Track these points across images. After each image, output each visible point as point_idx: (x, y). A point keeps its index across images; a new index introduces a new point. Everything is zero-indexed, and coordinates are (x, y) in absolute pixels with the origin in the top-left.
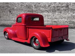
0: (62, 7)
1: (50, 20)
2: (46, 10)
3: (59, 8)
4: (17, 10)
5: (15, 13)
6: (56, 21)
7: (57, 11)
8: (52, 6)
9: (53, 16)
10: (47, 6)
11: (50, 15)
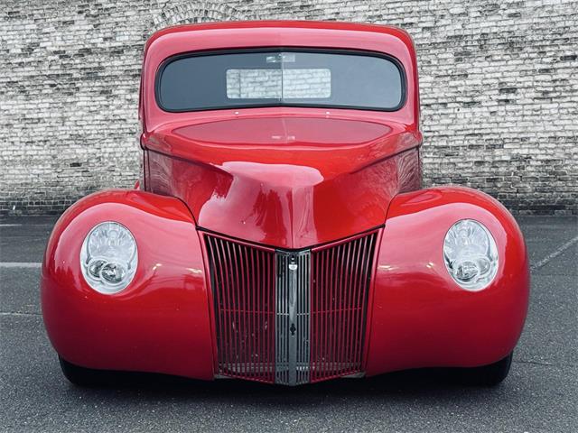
0: (118, 52)
1: (44, 152)
2: (11, 83)
3: (92, 62)
6: (85, 156)
7: (85, 84)
8: (48, 48)
9: (63, 125)
10: (13, 51)
11: (39, 119)
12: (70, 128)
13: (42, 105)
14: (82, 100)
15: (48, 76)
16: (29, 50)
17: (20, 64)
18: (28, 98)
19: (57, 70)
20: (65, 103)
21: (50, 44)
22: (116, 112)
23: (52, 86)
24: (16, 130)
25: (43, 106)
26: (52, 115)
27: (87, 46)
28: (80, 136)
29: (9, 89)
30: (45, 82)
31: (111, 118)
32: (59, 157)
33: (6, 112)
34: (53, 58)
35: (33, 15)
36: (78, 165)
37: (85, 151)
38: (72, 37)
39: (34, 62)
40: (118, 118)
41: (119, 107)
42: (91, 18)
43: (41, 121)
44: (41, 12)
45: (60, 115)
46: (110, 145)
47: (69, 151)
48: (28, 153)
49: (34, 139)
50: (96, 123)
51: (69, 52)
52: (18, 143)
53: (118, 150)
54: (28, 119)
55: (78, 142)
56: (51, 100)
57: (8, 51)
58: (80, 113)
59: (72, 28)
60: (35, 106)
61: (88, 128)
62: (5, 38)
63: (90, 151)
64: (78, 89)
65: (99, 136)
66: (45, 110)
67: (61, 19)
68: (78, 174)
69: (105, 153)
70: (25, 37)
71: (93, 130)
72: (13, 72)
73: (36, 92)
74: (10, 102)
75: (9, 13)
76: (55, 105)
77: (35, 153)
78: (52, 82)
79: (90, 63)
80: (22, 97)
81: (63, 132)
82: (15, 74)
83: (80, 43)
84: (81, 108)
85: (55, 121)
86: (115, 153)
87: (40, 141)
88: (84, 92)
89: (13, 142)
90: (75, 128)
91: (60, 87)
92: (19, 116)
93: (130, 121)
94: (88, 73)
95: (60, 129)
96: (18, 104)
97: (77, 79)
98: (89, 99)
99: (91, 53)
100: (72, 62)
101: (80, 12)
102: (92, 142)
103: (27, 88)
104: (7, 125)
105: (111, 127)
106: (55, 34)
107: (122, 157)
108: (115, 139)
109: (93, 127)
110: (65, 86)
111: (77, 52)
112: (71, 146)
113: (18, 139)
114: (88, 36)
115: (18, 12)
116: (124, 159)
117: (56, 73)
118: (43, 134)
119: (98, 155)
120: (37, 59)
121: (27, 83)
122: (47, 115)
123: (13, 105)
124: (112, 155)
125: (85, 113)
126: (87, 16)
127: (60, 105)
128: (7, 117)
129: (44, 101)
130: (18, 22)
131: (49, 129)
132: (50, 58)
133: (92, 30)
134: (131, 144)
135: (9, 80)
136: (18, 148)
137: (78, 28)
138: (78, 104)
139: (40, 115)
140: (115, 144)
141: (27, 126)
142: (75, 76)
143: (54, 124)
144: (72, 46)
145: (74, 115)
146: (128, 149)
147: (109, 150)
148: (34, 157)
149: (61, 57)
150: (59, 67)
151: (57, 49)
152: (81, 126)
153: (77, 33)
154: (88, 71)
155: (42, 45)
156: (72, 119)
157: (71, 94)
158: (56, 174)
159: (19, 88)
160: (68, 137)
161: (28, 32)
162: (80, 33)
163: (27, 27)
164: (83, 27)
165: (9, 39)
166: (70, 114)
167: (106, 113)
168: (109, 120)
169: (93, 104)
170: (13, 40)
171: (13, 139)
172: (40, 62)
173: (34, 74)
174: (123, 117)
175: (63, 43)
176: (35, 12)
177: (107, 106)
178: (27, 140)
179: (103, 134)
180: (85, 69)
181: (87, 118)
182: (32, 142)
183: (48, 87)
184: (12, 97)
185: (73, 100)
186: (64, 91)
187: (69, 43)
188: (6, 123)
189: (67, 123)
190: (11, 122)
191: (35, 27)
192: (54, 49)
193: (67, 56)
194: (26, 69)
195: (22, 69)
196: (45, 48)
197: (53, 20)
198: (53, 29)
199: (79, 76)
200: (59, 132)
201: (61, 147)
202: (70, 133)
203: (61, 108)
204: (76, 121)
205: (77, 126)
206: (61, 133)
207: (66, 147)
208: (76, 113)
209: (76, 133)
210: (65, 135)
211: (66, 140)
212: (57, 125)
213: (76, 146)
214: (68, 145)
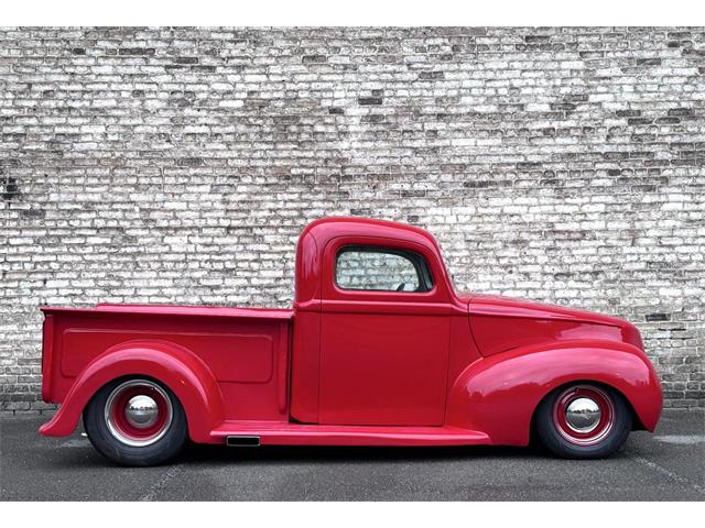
2: (525, 166)
3: (696, 132)
4: (118, 164)
5: (89, 207)
6: (679, 301)
7: (681, 171)
8: (606, 106)
9: (633, 245)
10: (532, 108)
11: (583, 233)
12: (646, 249)
13: (591, 208)
14: (674, 199)
15: (607, 156)
16: (567, 106)
17: (547, 132)
18: (561, 193)
19: (622, 143)
20: (638, 205)
21: (610, 97)
23: (612, 173)
24: (534, 252)
25: (593, 208)
26: (610, 225)
27: (684, 105)
28: (666, 264)
29: (523, 176)
30: (598, 166)
32: (623, 303)
33: (514, 219)
34: (615, 122)
35: (577, 44)
36: (663, 317)
37: (678, 292)
38: (655, 88)
39: (576, 128)
42: (694, 56)
43: (588, 236)
44: (596, 39)
45: (628, 226)
47: (645, 291)
48: (559, 294)
49: (573, 269)
50: (702, 241)
51: (649, 113)
52: (539, 277)
54: (559, 232)
55: (666, 275)
56: (610, 199)
57: (522, 107)
58: (670, 223)
59: (658, 71)
60: (576, 209)
61: (685, 249)
62: (516, 83)
63: (688, 292)
64: (666, 180)
66: (596, 216)
67: (636, 54)
68: (660, 335)
70: (558, 82)
71: (696, 253)
72: (531, 145)
73: (579, 184)
74: (522, 200)
75: (527, 38)
76: (618, 208)
77: (574, 294)
78: (614, 166)
79: (693, 134)
80: (548, 191)
81: (633, 257)
82: (536, 150)
83: (671, 98)
84: (672, 214)
85: (617, 235)
87: (585, 273)
88: (679, 186)
89: (526, 274)
90: (658, 250)
91: (628, 174)
92: (543, 227)
94: (687, 153)
95: (626, 250)
96: (540, 205)
97: (664, 162)
98: (688, 198)
99: (694, 118)
100: (655, 132)
101: (673, 45)
102: (693, 276)
103: (560, 176)
104: (515, 242)
106: (620, 81)
109: (696, 249)
110: (639, 174)
111: (664, 114)
112: (649, 283)
113: (538, 268)
114: (687, 88)
115: (547, 37)
117: (621, 149)
118: (590, 259)
120: (582, 124)
121: (560, 167)
122: (601, 225)
123: (529, 206)
125: (679, 224)
126: (685, 52)
127: (629, 207)
128: (514, 227)
129: (594, 199)
130: (546, 56)
131: (603, 251)
132: (610, 123)
133: (696, 76)
135: (522, 160)
136: (538, 285)
137: (668, 71)
138: (666, 207)
139: (585, 226)
141: (558, 244)
142: (659, 156)
143: (615, 243)
144: (655, 103)
145: (657, 227)
148: (572, 303)
149: (631, 122)
150: (627, 140)
151: (625, 108)
152: (670, 246)
153: (666, 81)
154: (686, 148)
155: (592, 98)
156: (652, 233)
157: (650, 189)
159: (544, 175)
160: (642, 266)
161: (565, 73)
162: (672, 81)
163: (565, 65)
164: (679, 72)
165: (527, 86)
166: (648, 224)
169: (695, 207)
170: (533, 87)
171: (528, 269)
172: (590, 128)
173: (573, 150)
175: (635, 97)
176: (581, 39)
178: (558, 270)
180: (680, 144)
181: (684, 233)
182: (568, 275)
183: (604, 174)
184: (528, 191)
185: (655, 199)
186: (638, 183)
187: (647, 97)
188: (513, 236)
189: (642, 241)
190: (525, 236)
191: (580, 65)
192: (619, 107)
193: (644, 121)
194: (559, 140)
195: (551, 141)
196: (599, 104)
197: (618, 54)
198: (616, 71)
199: (668, 156)
200: (625, 256)
201: (627, 285)
202: (648, 258)
203: (630, 213)
204: (660, 238)
205: (662, 246)
206: (629, 258)
207: (638, 284)
208: (661, 224)
209: (661, 259)
210: (636, 262)
211: (638, 271)
212: (621, 243)
213: (660, 283)
214: (643, 280)
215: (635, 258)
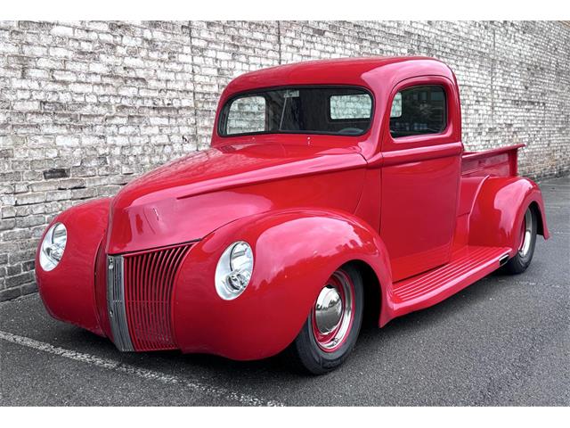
6: (77, 153)
9: (23, 77)
12: (39, 84)
20: (25, 23)
22: (129, 62)
28: (61, 105)
31: (121, 72)
32: (17, 156)
36: (62, 173)
37: (76, 142)
40: (132, 74)
41: (133, 53)
45: (12, 50)
46: (122, 130)
47: (41, 140)
50: (94, 79)
53: (137, 140)
55: (62, 120)
58: (61, 52)
61: (79, 88)
63: (87, 141)
65: (102, 110)
68: (61, 196)
69: (114, 146)
71: (90, 93)
81: (24, 93)
84: (63, 41)
85: (3, 62)
86: (131, 146)
90: (51, 86)
93: (153, 84)
95: (17, 84)
102: (89, 122)
105: (123, 92)
107: (143, 155)
108: (130, 117)
109: (90, 88)
112: (46, 130)
116: (147, 159)
119: (101, 152)
124: (126, 152)
125: (70, 55)
127: (15, 25)
134: (156, 130)
138: (55, 30)
140: (130, 129)
143: (2, 73)
145: (48, 56)
146: (153, 140)
147: (121, 141)
152: (64, 83)
156: (43, 63)
158: (13, 199)
160: (35, 106)
166: (38, 51)
167: (111, 60)
168: (117, 77)
169: (85, 35)
174: (141, 74)
177: (113, 46)
179: (107, 105)
181: (77, 67)
189: (33, 73)
200: (15, 92)
201: (21, 131)
202: (41, 96)
203: (18, 33)
204: (52, 70)
205: (55, 81)
206: (20, 95)
207: (32, 130)
208: (52, 52)
209: (55, 99)
210: (28, 100)
211: (33, 113)
212: (9, 73)
213: (56, 130)
214: (37, 126)
215: (27, 95)
